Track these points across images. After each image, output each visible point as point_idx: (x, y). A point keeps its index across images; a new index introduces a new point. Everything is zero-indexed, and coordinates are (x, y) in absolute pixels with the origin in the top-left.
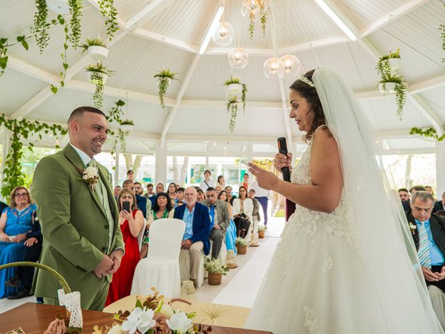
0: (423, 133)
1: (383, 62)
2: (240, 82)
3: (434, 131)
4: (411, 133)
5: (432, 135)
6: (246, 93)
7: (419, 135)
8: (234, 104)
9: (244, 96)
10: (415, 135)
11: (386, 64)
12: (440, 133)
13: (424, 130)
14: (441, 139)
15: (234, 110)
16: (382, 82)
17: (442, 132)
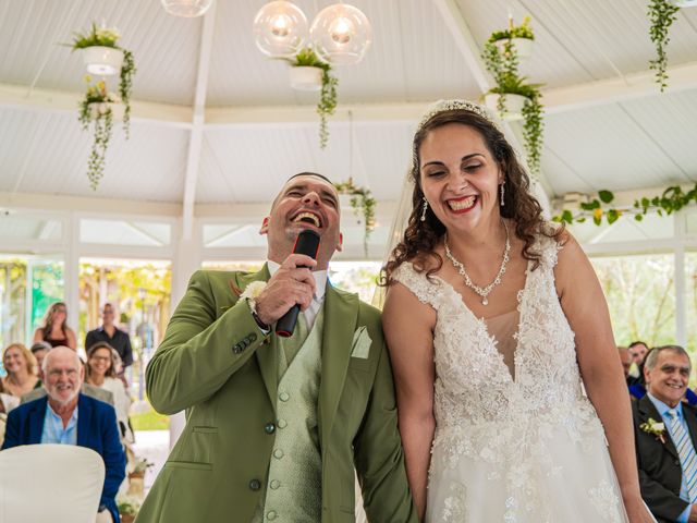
1: (501, 44)
2: (117, 43)
6: (133, 77)
8: (103, 107)
9: (124, 85)
11: (508, 49)
15: (102, 122)
16: (495, 91)
17: (552, 212)
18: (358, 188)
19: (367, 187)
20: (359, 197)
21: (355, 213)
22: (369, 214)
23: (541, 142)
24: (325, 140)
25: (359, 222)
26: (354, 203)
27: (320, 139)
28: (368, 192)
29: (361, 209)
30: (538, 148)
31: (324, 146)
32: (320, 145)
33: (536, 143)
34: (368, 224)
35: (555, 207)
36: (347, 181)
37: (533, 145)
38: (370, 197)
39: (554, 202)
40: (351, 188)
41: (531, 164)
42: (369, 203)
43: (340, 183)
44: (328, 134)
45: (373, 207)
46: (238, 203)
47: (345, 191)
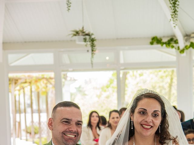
0: (164, 43)
3: (176, 42)
4: (152, 43)
5: (173, 47)
7: (159, 45)
10: (156, 46)
12: (182, 43)
13: (165, 40)
14: (182, 51)
17: (184, 43)
18: (87, 32)
19: (91, 32)
20: (87, 37)
21: (86, 45)
22: (93, 46)
23: (178, 5)
24: (70, 7)
25: (88, 51)
26: (85, 40)
27: (66, 6)
28: (92, 34)
29: (89, 43)
30: (176, 8)
31: (69, 9)
32: (67, 9)
33: (176, 5)
34: (93, 51)
35: (186, 40)
36: (81, 29)
37: (174, 6)
38: (93, 37)
39: (186, 38)
40: (84, 32)
41: (173, 16)
42: (93, 40)
43: (78, 30)
44: (71, 3)
45: (95, 42)
46: (25, 42)
47: (81, 34)
